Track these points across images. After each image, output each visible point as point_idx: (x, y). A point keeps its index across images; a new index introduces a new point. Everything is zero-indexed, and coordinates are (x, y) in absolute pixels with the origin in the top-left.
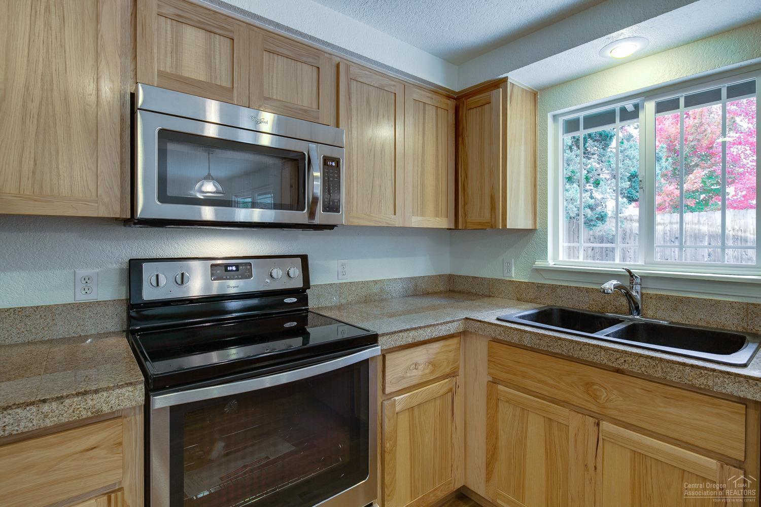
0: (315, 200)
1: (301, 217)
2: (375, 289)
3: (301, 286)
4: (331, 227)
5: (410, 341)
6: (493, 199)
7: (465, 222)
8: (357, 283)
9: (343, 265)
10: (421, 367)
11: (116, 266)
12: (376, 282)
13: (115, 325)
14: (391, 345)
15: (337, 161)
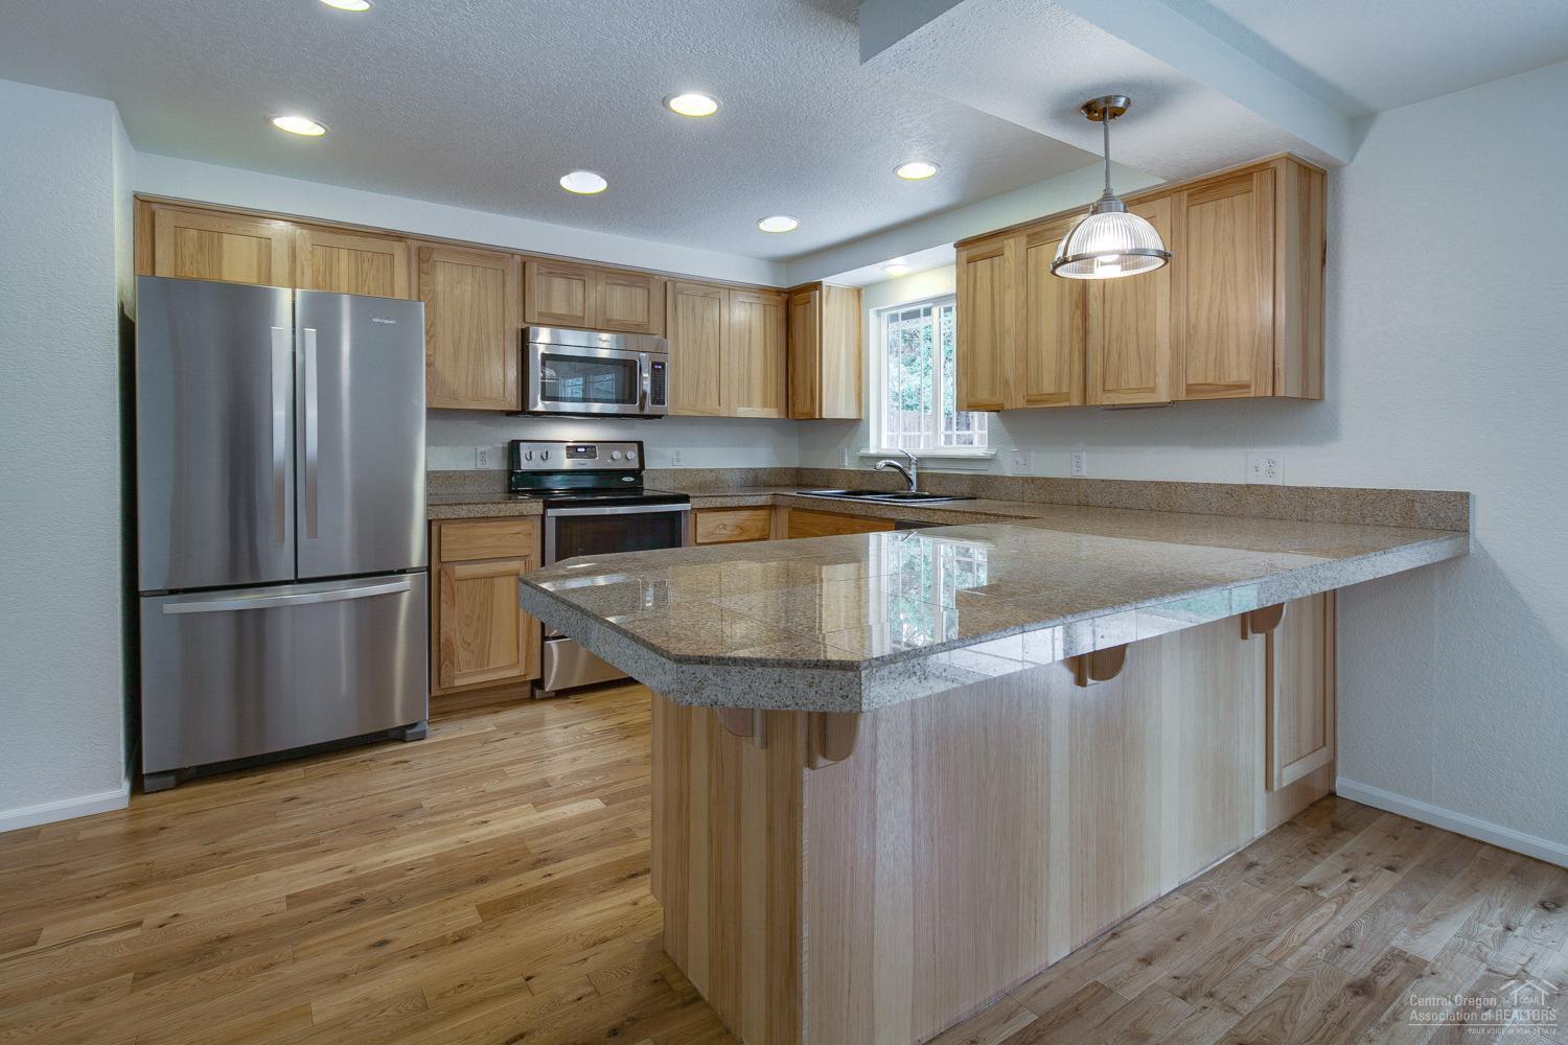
0: (645, 395)
1: (633, 409)
2: (711, 477)
3: (637, 467)
4: (660, 417)
6: (812, 391)
7: (794, 413)
8: (692, 470)
9: (678, 453)
10: (729, 528)
11: (500, 445)
12: (711, 470)
13: (499, 488)
14: (702, 506)
15: (663, 364)
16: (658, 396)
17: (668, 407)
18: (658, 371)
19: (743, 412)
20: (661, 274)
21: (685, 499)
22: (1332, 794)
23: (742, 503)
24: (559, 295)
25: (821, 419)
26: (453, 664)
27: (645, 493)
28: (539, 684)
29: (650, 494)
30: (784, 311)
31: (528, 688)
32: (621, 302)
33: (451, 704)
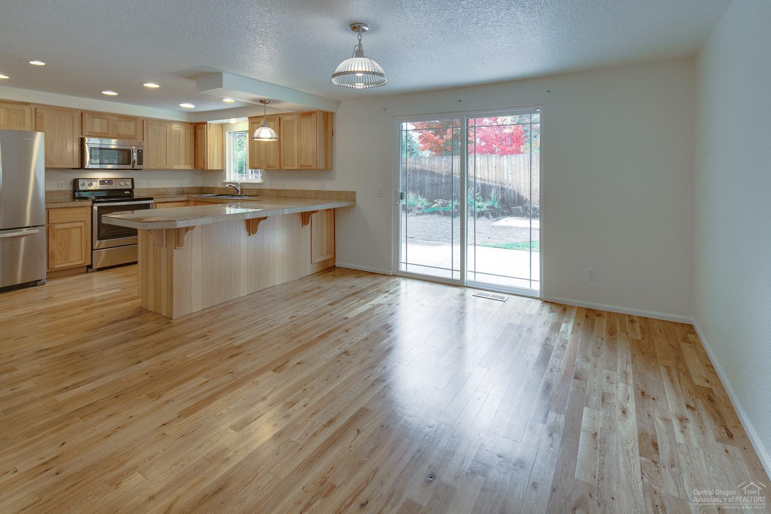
0: (134, 162)
1: (130, 167)
2: (163, 191)
3: (131, 188)
4: (141, 169)
5: (165, 201)
6: (204, 160)
7: (197, 168)
8: (155, 188)
9: (149, 182)
11: (69, 181)
12: (163, 188)
13: (69, 196)
14: (159, 201)
15: (142, 151)
16: (140, 162)
17: (145, 166)
18: (140, 154)
19: (176, 167)
20: (141, 117)
21: (152, 199)
22: (335, 266)
23: (175, 200)
24: (97, 125)
25: (207, 170)
26: (54, 260)
27: (135, 197)
28: (90, 267)
29: (136, 197)
30: (194, 131)
31: (85, 268)
32: (124, 128)
33: (54, 274)
